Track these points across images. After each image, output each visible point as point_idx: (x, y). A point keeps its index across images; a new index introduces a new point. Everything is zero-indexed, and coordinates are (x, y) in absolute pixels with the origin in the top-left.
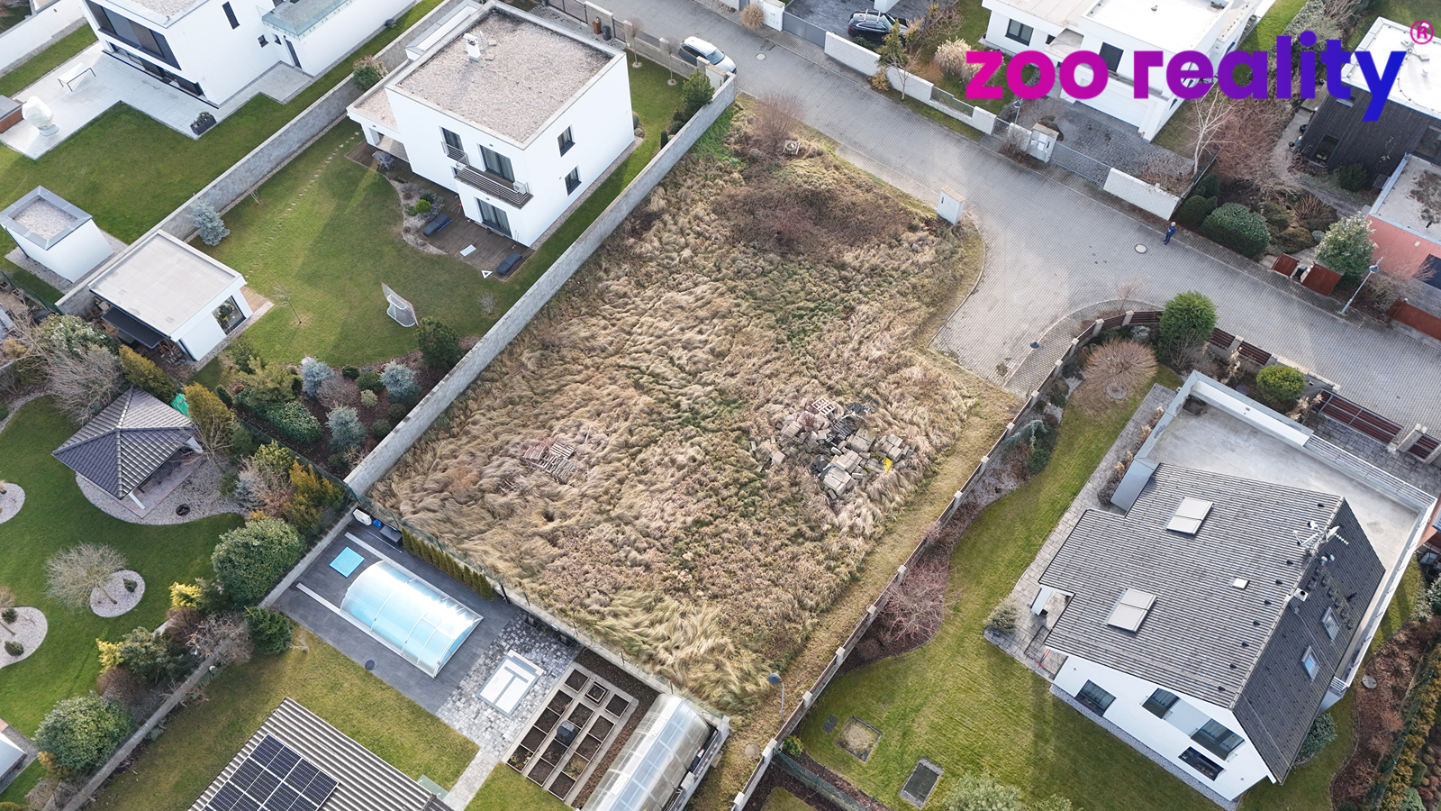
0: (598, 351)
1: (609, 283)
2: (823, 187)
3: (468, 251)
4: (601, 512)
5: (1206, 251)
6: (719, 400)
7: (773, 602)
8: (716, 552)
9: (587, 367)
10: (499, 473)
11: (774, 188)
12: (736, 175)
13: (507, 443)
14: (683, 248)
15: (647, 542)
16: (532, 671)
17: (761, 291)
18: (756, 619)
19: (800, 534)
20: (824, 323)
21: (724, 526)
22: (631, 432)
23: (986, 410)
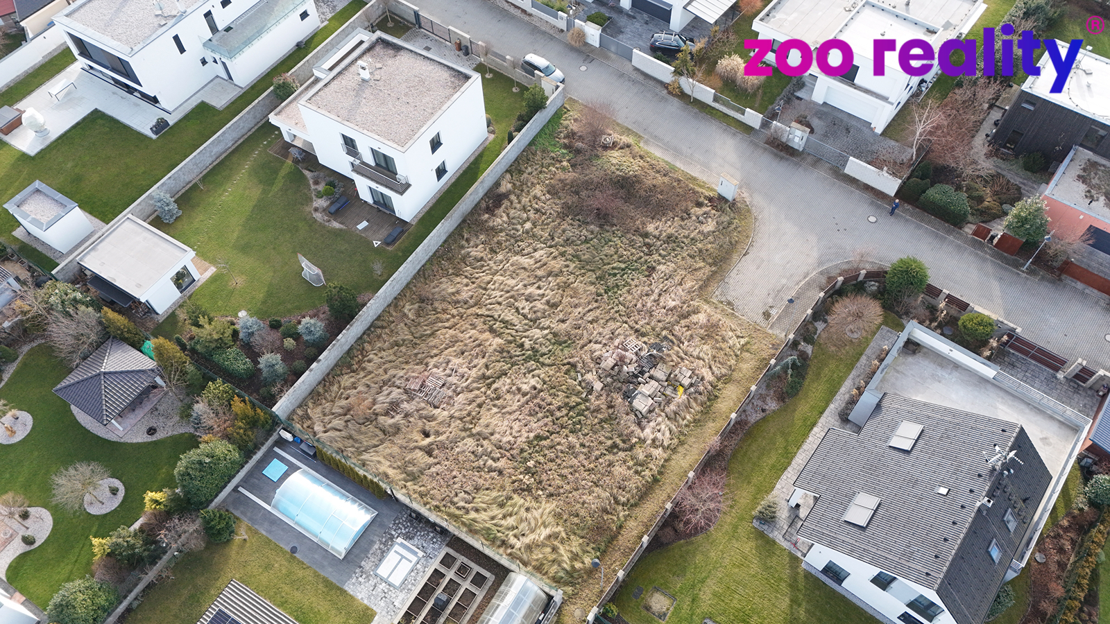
0: (462, 303)
1: (469, 250)
2: (631, 173)
3: (363, 225)
4: (465, 430)
5: (922, 221)
6: (553, 341)
7: (595, 499)
8: (552, 460)
9: (453, 316)
10: (388, 400)
11: (594, 174)
12: (565, 163)
13: (394, 377)
14: (525, 222)
15: (500, 453)
16: (415, 554)
17: (584, 254)
18: (582, 513)
19: (615, 446)
20: (632, 280)
21: (558, 440)
22: (487, 367)
23: (755, 347)
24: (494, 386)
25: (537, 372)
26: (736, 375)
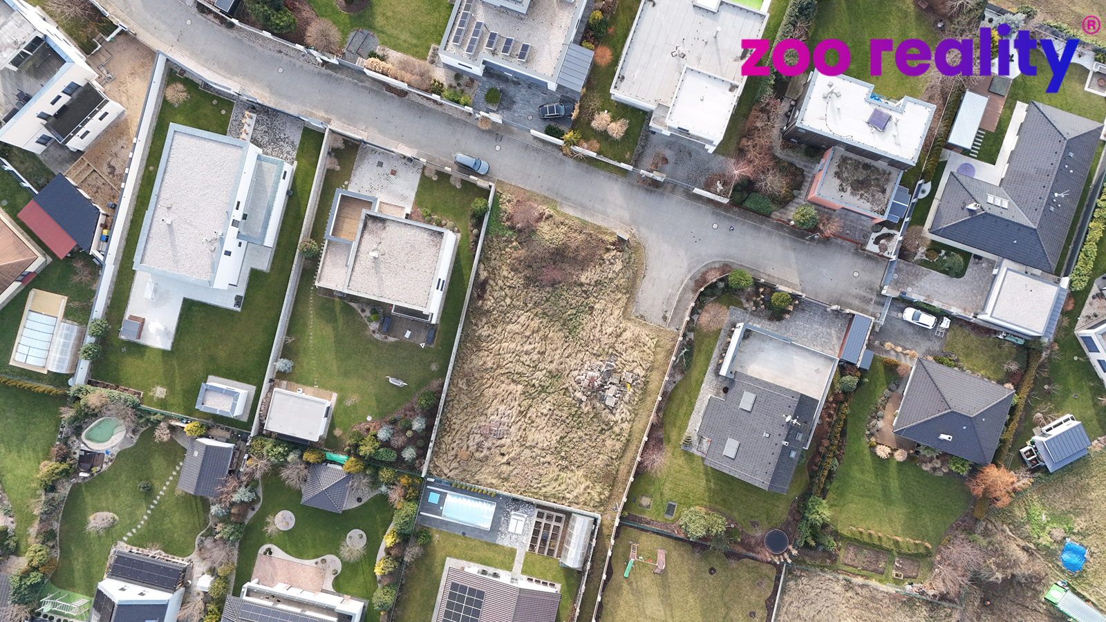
0: (490, 370)
2: (560, 243)
3: (408, 334)
4: (522, 446)
6: (550, 376)
10: (475, 443)
11: (538, 251)
12: (515, 243)
13: (472, 428)
15: (545, 453)
16: (523, 517)
17: (549, 311)
20: (583, 320)
21: (573, 436)
22: (519, 405)
23: (662, 343)
24: (528, 415)
25: (548, 399)
26: (656, 365)
